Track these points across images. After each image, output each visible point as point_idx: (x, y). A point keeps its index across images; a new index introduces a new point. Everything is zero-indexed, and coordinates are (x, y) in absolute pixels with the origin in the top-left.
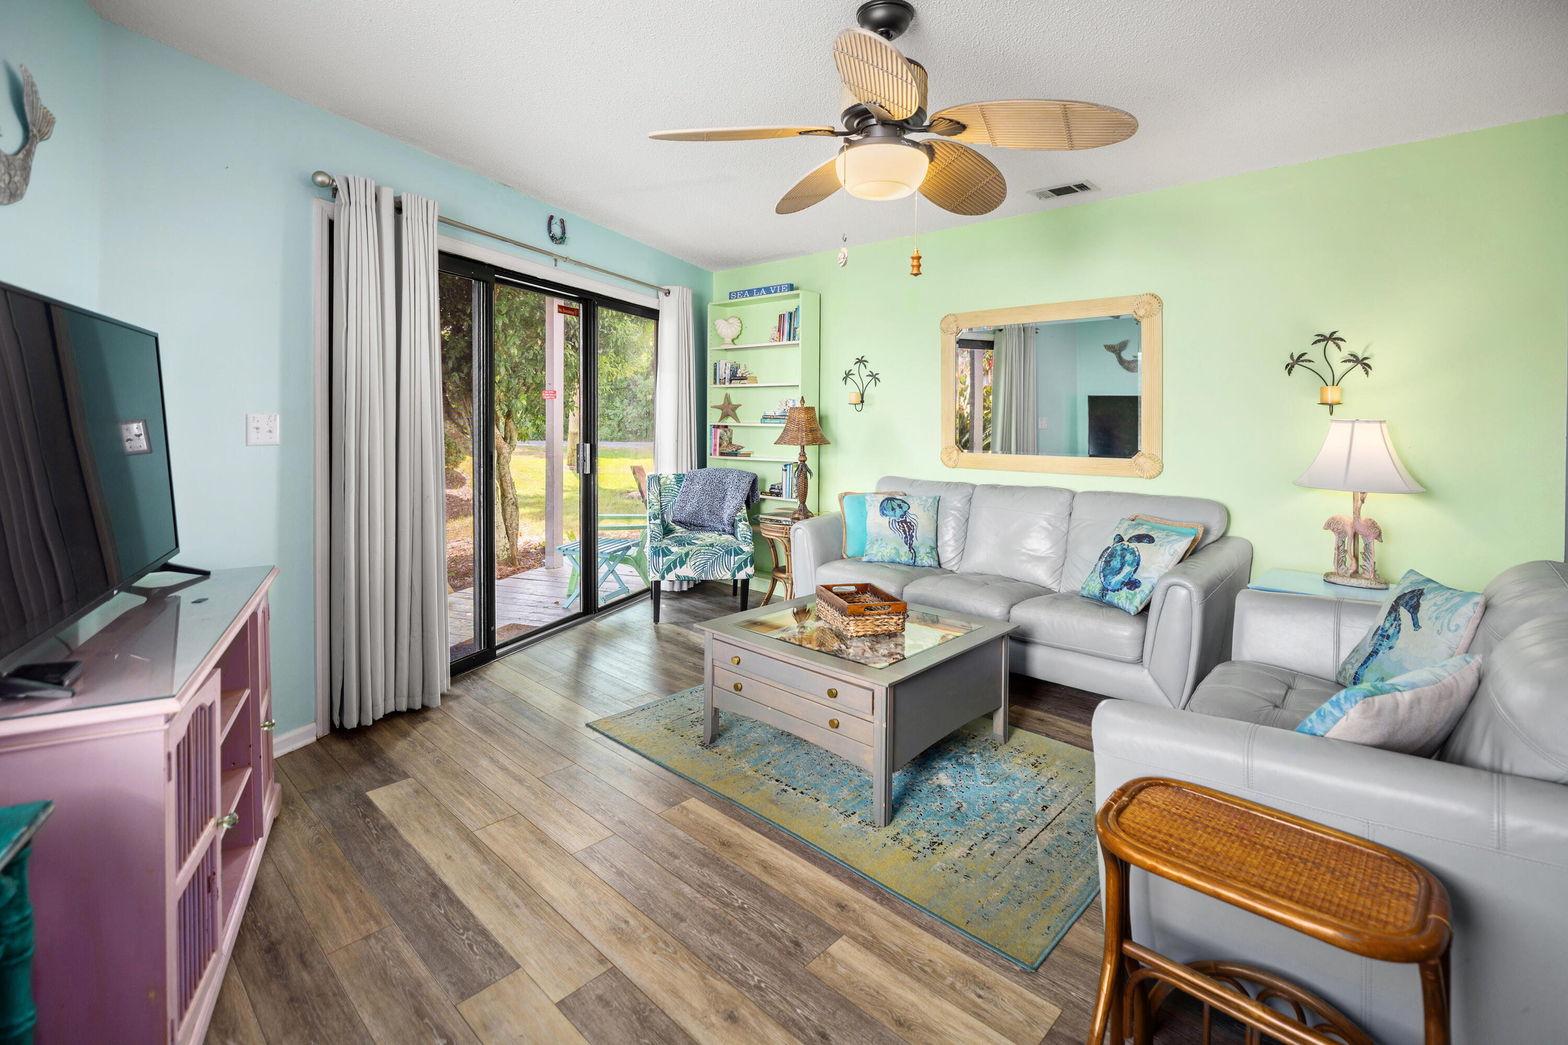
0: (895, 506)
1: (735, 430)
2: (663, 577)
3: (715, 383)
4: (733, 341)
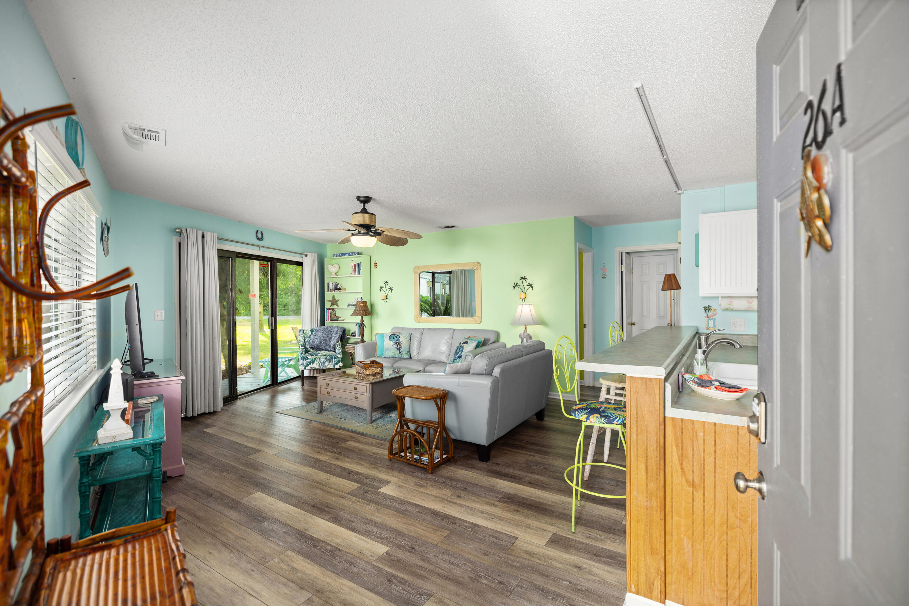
0: (395, 337)
1: (337, 311)
2: (305, 368)
3: (328, 291)
4: (336, 274)
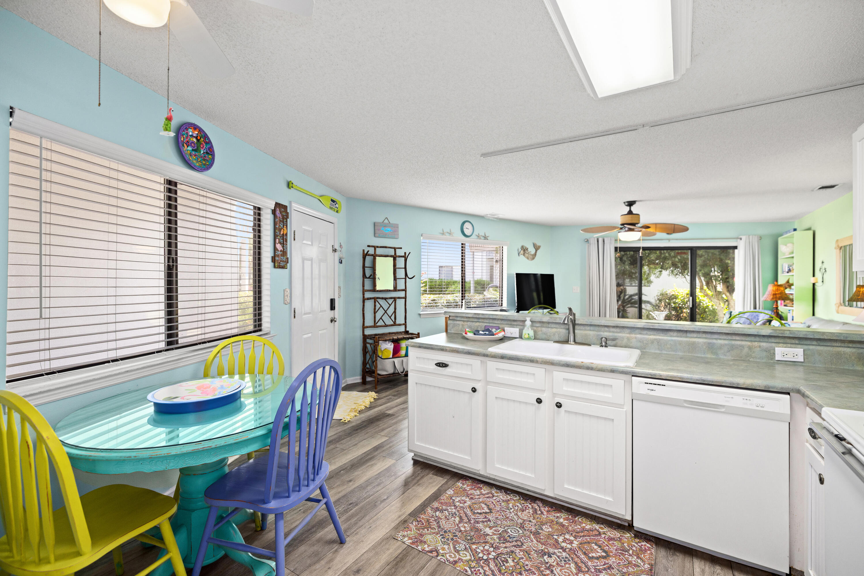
3: (782, 273)
4: (790, 254)
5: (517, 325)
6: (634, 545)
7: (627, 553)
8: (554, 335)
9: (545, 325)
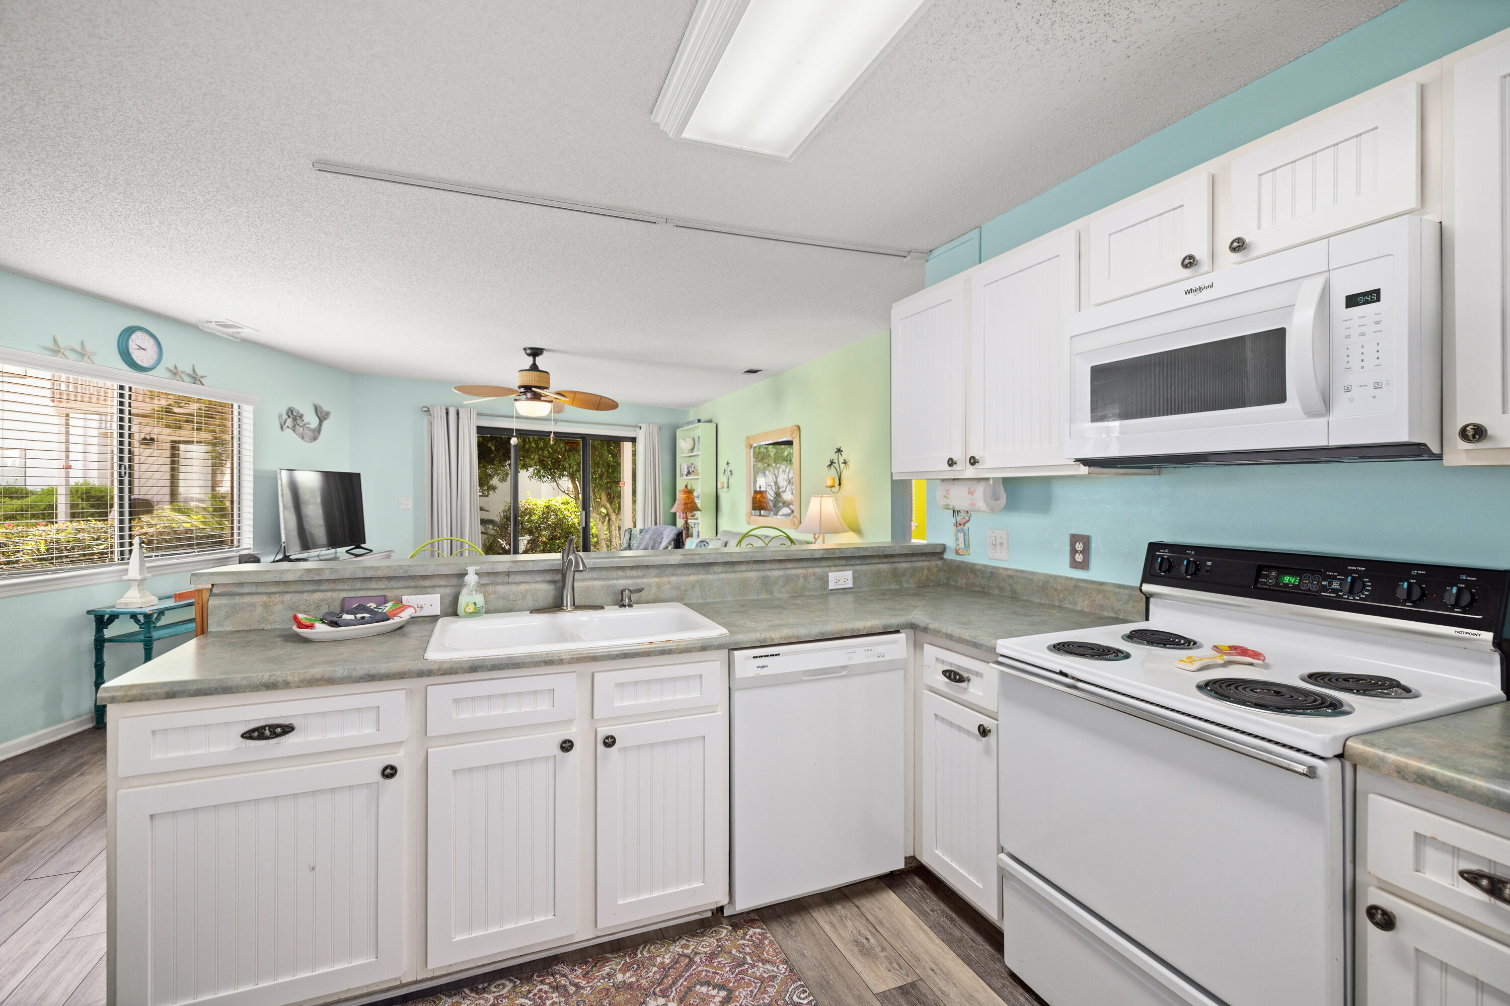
3: (680, 476)
4: (690, 451)
5: (433, 587)
6: (744, 944)
7: (746, 966)
8: (524, 597)
9: (500, 579)
